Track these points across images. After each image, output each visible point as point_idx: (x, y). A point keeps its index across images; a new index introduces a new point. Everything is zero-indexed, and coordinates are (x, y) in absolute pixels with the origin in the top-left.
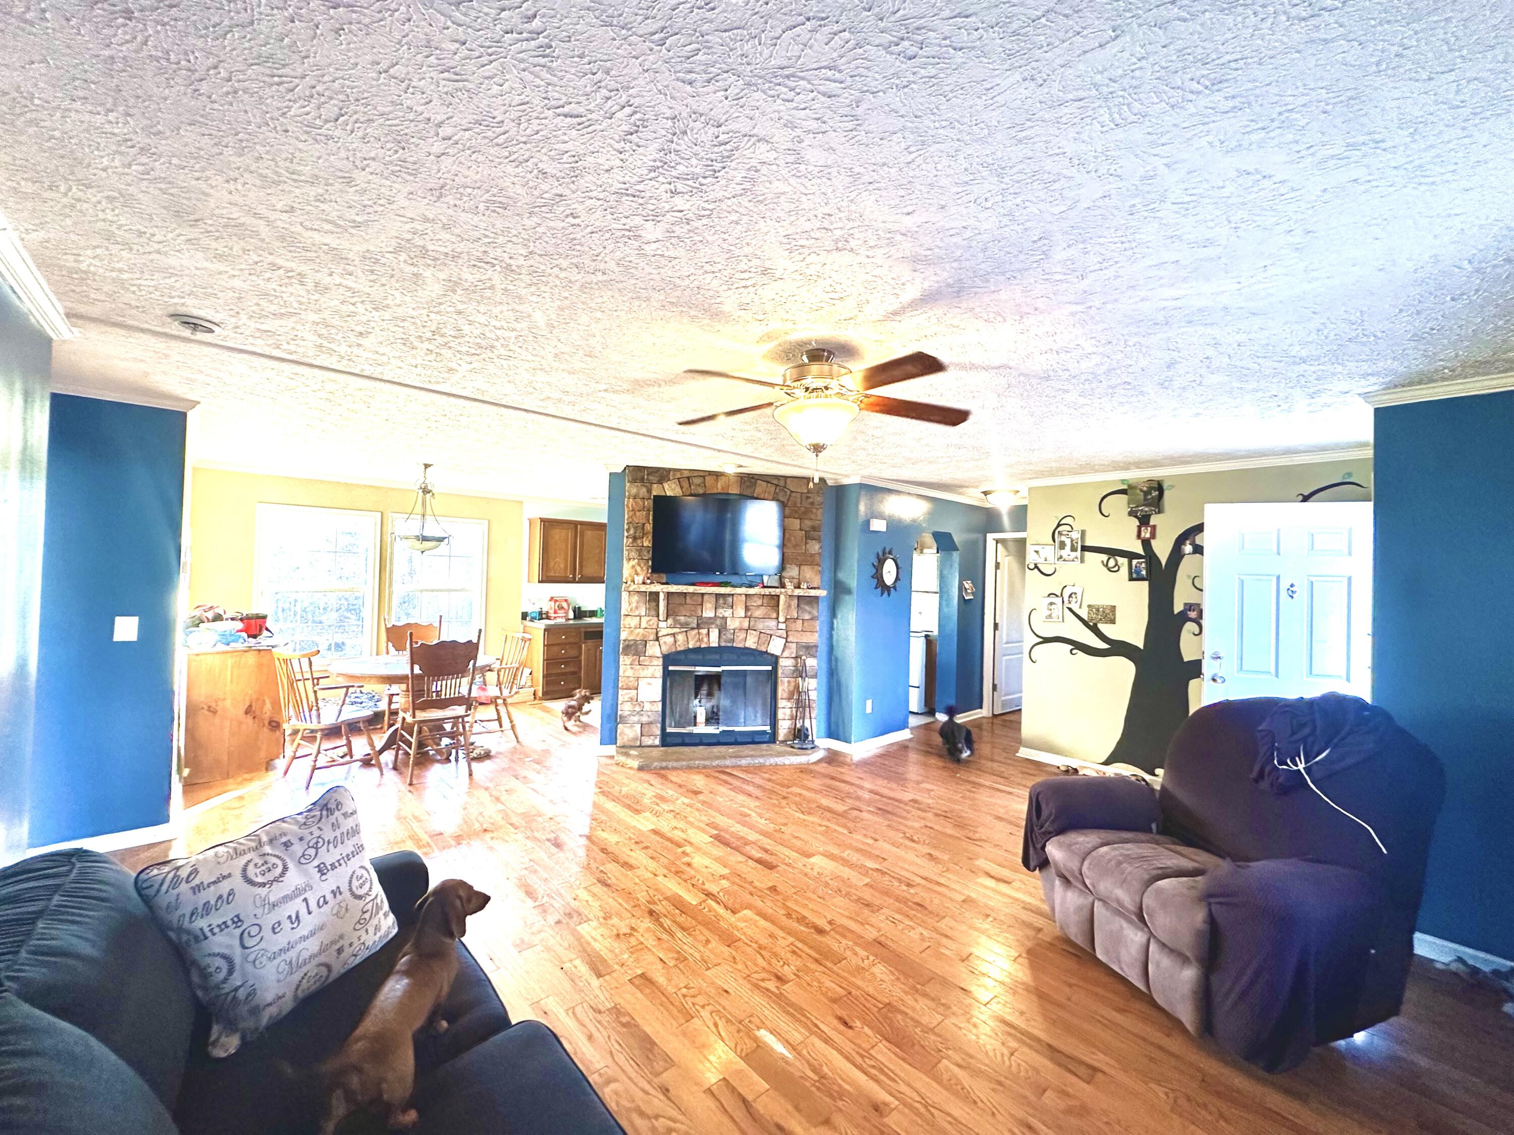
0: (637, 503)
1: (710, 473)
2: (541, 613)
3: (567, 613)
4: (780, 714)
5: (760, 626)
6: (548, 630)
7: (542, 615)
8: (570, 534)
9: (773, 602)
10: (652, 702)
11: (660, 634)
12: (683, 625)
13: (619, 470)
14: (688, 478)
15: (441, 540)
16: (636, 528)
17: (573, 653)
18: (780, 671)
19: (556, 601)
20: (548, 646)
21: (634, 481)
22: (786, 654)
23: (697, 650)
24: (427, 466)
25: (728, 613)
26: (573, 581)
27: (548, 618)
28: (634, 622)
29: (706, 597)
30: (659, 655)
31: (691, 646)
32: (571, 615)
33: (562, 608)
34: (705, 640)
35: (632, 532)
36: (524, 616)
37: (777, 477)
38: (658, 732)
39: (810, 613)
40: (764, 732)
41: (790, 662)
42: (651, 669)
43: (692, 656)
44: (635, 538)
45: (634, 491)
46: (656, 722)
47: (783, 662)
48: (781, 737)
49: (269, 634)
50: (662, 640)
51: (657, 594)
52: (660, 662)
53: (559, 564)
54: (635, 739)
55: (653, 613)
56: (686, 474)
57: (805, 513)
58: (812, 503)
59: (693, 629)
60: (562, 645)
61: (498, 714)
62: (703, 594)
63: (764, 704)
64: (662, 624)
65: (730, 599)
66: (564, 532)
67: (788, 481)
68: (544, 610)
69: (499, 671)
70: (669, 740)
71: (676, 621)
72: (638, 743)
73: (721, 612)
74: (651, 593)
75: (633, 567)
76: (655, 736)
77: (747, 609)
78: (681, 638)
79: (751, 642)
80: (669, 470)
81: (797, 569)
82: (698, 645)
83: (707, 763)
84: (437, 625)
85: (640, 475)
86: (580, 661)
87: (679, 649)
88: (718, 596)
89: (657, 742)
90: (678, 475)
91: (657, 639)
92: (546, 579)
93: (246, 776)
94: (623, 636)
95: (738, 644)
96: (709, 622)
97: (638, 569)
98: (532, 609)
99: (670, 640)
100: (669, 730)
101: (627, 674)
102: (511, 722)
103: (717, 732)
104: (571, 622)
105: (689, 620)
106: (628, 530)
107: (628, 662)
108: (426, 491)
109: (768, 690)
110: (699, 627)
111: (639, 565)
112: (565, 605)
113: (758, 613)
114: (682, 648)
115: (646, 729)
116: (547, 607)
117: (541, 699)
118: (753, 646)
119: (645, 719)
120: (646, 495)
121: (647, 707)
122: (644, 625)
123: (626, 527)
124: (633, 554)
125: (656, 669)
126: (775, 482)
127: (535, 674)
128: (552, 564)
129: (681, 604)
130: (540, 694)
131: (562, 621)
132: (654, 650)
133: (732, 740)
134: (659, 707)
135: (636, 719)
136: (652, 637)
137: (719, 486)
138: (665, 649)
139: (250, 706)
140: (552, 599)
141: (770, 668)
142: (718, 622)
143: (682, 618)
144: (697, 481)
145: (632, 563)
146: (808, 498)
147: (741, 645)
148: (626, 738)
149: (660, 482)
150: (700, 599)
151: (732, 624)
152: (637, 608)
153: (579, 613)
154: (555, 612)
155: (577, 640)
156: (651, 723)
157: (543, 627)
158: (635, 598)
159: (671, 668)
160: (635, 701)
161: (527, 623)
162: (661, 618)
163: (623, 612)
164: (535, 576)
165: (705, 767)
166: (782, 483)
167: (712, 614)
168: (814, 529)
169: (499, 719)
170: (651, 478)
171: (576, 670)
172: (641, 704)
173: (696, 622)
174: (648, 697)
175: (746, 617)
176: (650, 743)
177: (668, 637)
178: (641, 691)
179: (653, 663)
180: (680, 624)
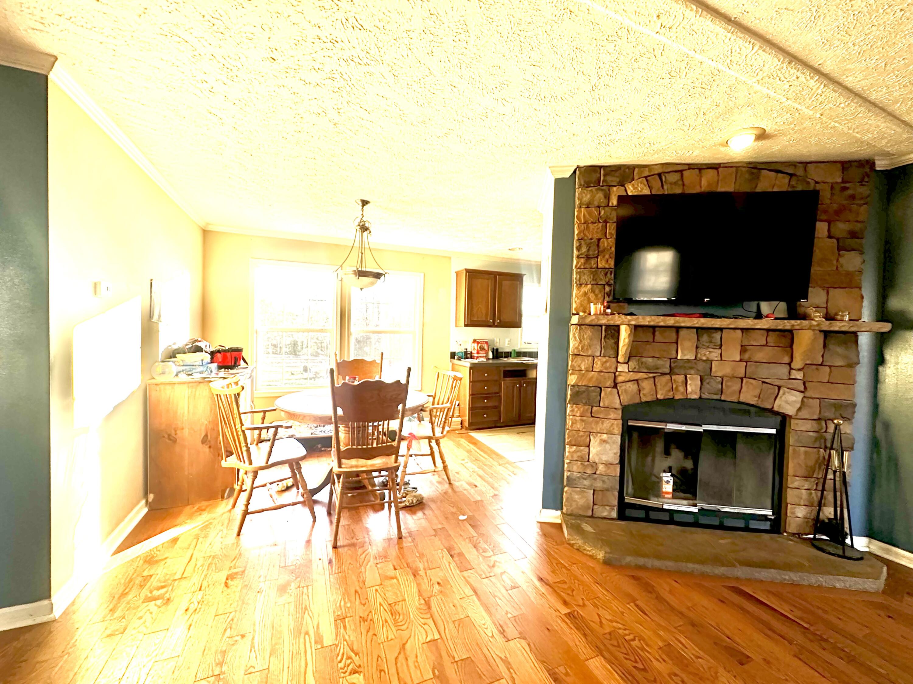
0: (590, 214)
1: (691, 166)
2: (466, 353)
3: (487, 353)
4: (791, 496)
5: (764, 372)
6: (473, 368)
7: (467, 355)
8: (490, 283)
9: (785, 342)
10: (609, 464)
11: (620, 379)
12: (650, 369)
13: (567, 174)
14: (660, 175)
15: (378, 276)
16: (589, 246)
17: (495, 389)
19: (478, 343)
20: (473, 382)
21: (586, 185)
22: (803, 414)
23: (669, 403)
24: (365, 203)
25: (714, 354)
26: (492, 325)
27: (472, 357)
28: (585, 362)
29: (682, 333)
30: (618, 405)
31: (660, 397)
32: (491, 356)
33: (482, 349)
34: (681, 389)
35: (583, 250)
36: (453, 355)
37: (793, 164)
38: (615, 502)
39: (842, 357)
40: (765, 518)
41: (808, 426)
42: (607, 424)
43: (660, 410)
44: (588, 258)
45: (587, 198)
46: (612, 489)
47: (795, 425)
48: (789, 528)
49: (245, 365)
50: (620, 387)
51: (617, 328)
52: (619, 414)
53: (482, 310)
54: (587, 508)
55: (612, 352)
56: (657, 170)
57: (838, 213)
58: (853, 197)
59: (663, 374)
60: (485, 382)
61: (431, 448)
62: (678, 329)
63: (762, 479)
64: (623, 368)
65: (717, 336)
66: (485, 282)
67: (810, 167)
68: (469, 350)
69: (431, 411)
70: (629, 512)
71: (641, 364)
72: (590, 513)
73: (704, 354)
74: (608, 327)
75: (585, 294)
76: (612, 507)
77: (743, 349)
78: (647, 386)
79: (748, 395)
80: (631, 168)
81: (823, 294)
82: (670, 395)
83: (707, 569)
84: (379, 361)
85: (595, 176)
86: (500, 396)
87: (644, 399)
88: (700, 330)
89: (614, 514)
90: (646, 173)
91: (615, 386)
92: (471, 322)
93: (204, 504)
94: (572, 379)
95: (729, 396)
96: (688, 365)
97: (592, 296)
98: (459, 349)
99: (632, 387)
100: (628, 499)
101: (575, 427)
102: (444, 462)
103: (695, 510)
104: (491, 361)
105: (660, 362)
106: (579, 248)
107: (576, 412)
108: (364, 228)
109: (769, 463)
110: (671, 372)
111: (593, 291)
112: (485, 346)
113: (760, 355)
114: (649, 399)
115: (599, 497)
116: (472, 348)
117: (467, 429)
118: (752, 401)
119: (599, 485)
120: (603, 201)
121: (601, 468)
122: (598, 366)
123: (575, 244)
124: (586, 278)
125: (614, 424)
126: (790, 170)
127: (462, 406)
128: (475, 311)
130: (466, 424)
131: (484, 360)
132: (611, 399)
133: (716, 522)
134: (616, 471)
135: (586, 483)
136: (610, 383)
137: (704, 182)
138: (626, 399)
139: (206, 435)
140: (475, 341)
141: (773, 431)
142: (701, 366)
143: (650, 360)
144: (675, 177)
145: (585, 289)
146: (844, 189)
147: (734, 399)
148: (574, 505)
149: (622, 182)
150: (674, 335)
151: (718, 370)
152: (590, 346)
153: (497, 354)
154: (478, 353)
155: (496, 378)
156: (607, 490)
157: (469, 365)
158: (589, 333)
159: (631, 423)
160: (586, 460)
161: (455, 361)
162: (620, 359)
163: (572, 350)
164: (462, 322)
165: (704, 576)
166: (800, 172)
167: (690, 356)
168: (853, 235)
169: (432, 454)
170: (609, 178)
171: (496, 404)
172: (594, 465)
173: (668, 365)
174: (604, 458)
175: (741, 360)
176: (605, 514)
177: (630, 384)
178: (593, 450)
179: (612, 416)
180: (647, 368)
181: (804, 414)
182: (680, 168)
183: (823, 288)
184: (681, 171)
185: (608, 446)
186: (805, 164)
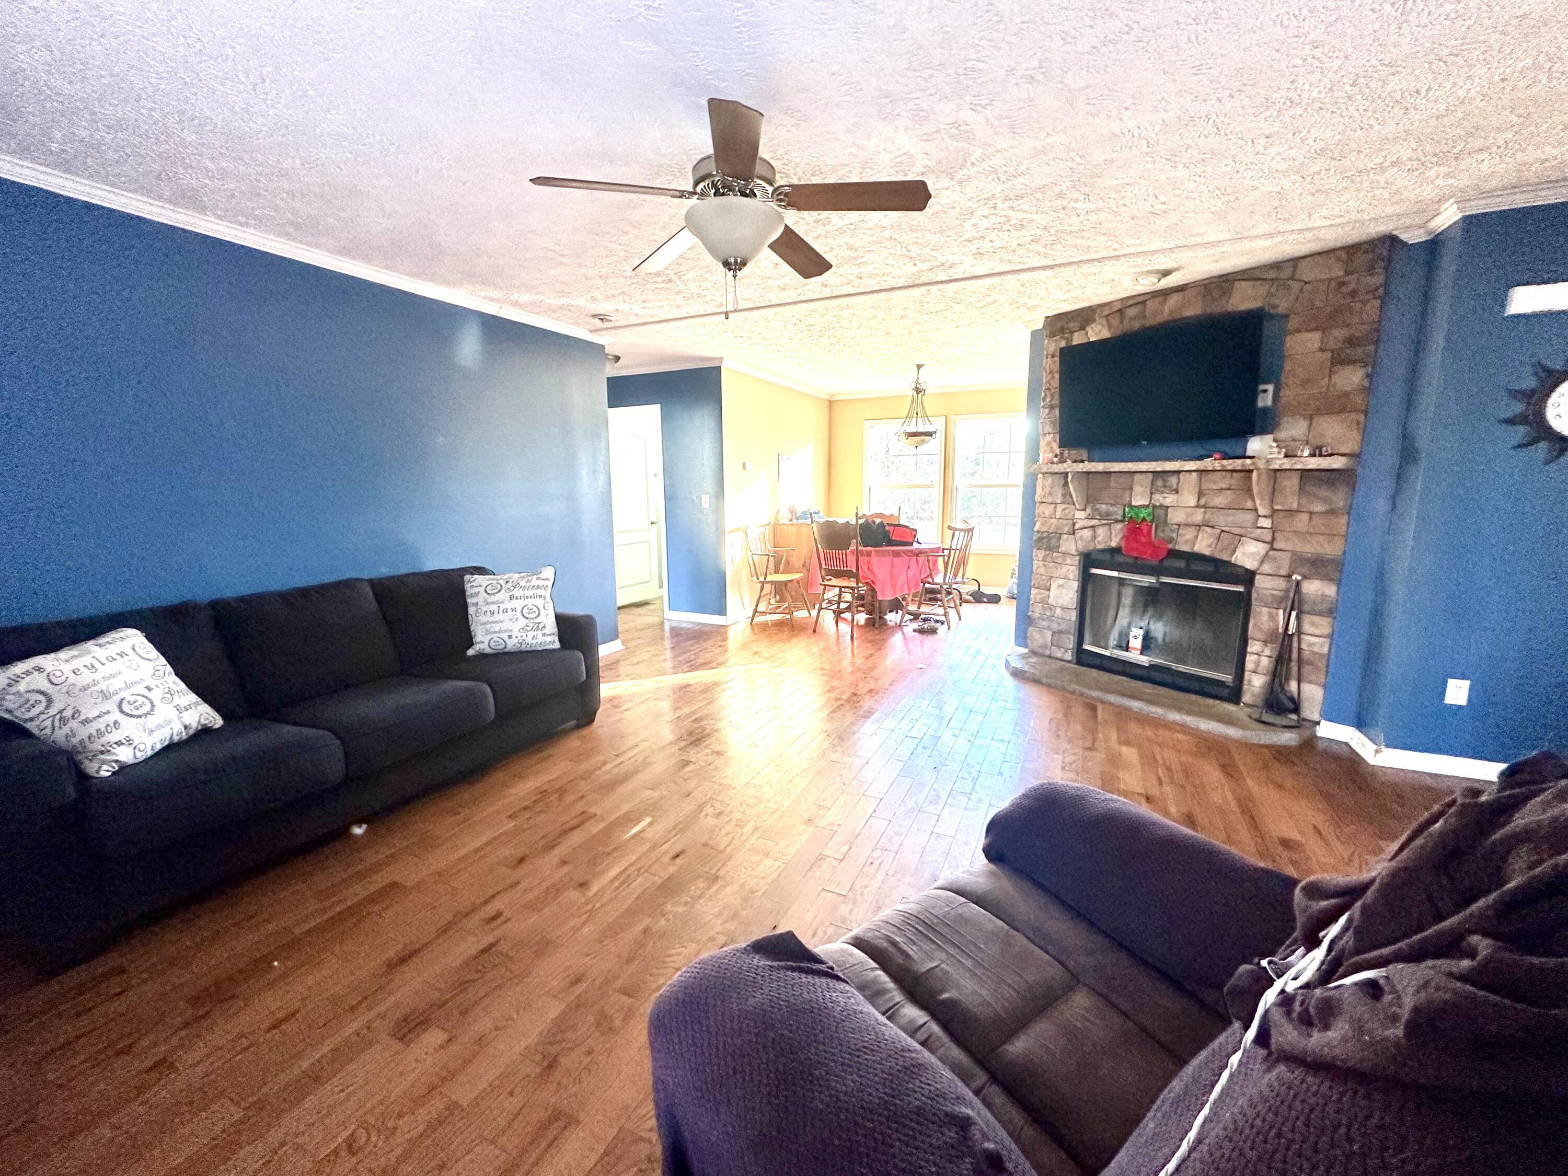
4: (1251, 662)
5: (1222, 520)
10: (1064, 608)
11: (1077, 526)
12: (1105, 516)
13: (1040, 326)
14: (1120, 311)
18: (1254, 595)
21: (1052, 335)
24: (919, 367)
25: (1169, 499)
28: (1048, 510)
29: (1137, 477)
30: (1076, 552)
31: (1116, 544)
35: (1048, 399)
38: (1073, 647)
39: (1325, 500)
40: (1223, 683)
41: (1276, 583)
42: (1066, 568)
44: (1051, 406)
45: (1051, 348)
46: (1067, 632)
47: (1261, 582)
48: (1247, 698)
50: (1079, 534)
52: (1077, 561)
54: (1045, 647)
56: (1118, 306)
57: (1332, 316)
59: (1117, 521)
62: (1133, 473)
64: (1080, 515)
65: (1174, 480)
70: (1086, 658)
71: (1095, 510)
72: (1048, 653)
74: (1061, 474)
75: (1048, 443)
76: (1069, 650)
77: (1200, 494)
79: (1203, 545)
80: (1095, 309)
85: (1059, 325)
87: (1100, 546)
88: (1156, 474)
89: (1070, 658)
90: (1105, 312)
91: (1073, 533)
94: (1038, 525)
95: (1183, 547)
97: (1053, 445)
99: (1087, 534)
100: (1087, 647)
101: (1040, 571)
103: (1157, 666)
106: (1044, 399)
107: (1041, 557)
108: (918, 391)
110: (1126, 518)
111: (1054, 440)
113: (1219, 500)
114: (1104, 546)
115: (1057, 639)
118: (1207, 552)
119: (1056, 627)
121: (1060, 612)
122: (1058, 514)
123: (1042, 395)
124: (1048, 428)
125: (1071, 570)
129: (1101, 490)
132: (1070, 545)
133: (1171, 681)
134: (1074, 616)
135: (1045, 623)
136: (1068, 529)
138: (1083, 546)
143: (1104, 506)
144: (1136, 310)
145: (1047, 438)
146: (1344, 284)
147: (1187, 549)
148: (1036, 644)
149: (1083, 328)
150: (1128, 479)
151: (1174, 517)
152: (1051, 493)
156: (1064, 632)
158: (1049, 481)
159: (1090, 571)
160: (1046, 603)
162: (1079, 506)
163: (1037, 499)
166: (1285, 274)
167: (1145, 502)
168: (1353, 342)
170: (1072, 325)
172: (1051, 608)
173: (1121, 512)
174: (1061, 602)
175: (1197, 506)
176: (1059, 655)
177: (1086, 531)
178: (1053, 593)
179: (1069, 561)
180: (1100, 514)
181: (1266, 568)
182: (1141, 299)
183: (1305, 417)
184: (1144, 303)
185: (1064, 591)
186: (1295, 261)
